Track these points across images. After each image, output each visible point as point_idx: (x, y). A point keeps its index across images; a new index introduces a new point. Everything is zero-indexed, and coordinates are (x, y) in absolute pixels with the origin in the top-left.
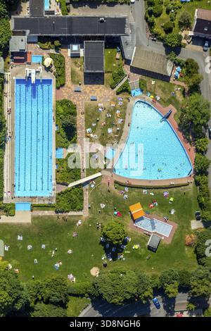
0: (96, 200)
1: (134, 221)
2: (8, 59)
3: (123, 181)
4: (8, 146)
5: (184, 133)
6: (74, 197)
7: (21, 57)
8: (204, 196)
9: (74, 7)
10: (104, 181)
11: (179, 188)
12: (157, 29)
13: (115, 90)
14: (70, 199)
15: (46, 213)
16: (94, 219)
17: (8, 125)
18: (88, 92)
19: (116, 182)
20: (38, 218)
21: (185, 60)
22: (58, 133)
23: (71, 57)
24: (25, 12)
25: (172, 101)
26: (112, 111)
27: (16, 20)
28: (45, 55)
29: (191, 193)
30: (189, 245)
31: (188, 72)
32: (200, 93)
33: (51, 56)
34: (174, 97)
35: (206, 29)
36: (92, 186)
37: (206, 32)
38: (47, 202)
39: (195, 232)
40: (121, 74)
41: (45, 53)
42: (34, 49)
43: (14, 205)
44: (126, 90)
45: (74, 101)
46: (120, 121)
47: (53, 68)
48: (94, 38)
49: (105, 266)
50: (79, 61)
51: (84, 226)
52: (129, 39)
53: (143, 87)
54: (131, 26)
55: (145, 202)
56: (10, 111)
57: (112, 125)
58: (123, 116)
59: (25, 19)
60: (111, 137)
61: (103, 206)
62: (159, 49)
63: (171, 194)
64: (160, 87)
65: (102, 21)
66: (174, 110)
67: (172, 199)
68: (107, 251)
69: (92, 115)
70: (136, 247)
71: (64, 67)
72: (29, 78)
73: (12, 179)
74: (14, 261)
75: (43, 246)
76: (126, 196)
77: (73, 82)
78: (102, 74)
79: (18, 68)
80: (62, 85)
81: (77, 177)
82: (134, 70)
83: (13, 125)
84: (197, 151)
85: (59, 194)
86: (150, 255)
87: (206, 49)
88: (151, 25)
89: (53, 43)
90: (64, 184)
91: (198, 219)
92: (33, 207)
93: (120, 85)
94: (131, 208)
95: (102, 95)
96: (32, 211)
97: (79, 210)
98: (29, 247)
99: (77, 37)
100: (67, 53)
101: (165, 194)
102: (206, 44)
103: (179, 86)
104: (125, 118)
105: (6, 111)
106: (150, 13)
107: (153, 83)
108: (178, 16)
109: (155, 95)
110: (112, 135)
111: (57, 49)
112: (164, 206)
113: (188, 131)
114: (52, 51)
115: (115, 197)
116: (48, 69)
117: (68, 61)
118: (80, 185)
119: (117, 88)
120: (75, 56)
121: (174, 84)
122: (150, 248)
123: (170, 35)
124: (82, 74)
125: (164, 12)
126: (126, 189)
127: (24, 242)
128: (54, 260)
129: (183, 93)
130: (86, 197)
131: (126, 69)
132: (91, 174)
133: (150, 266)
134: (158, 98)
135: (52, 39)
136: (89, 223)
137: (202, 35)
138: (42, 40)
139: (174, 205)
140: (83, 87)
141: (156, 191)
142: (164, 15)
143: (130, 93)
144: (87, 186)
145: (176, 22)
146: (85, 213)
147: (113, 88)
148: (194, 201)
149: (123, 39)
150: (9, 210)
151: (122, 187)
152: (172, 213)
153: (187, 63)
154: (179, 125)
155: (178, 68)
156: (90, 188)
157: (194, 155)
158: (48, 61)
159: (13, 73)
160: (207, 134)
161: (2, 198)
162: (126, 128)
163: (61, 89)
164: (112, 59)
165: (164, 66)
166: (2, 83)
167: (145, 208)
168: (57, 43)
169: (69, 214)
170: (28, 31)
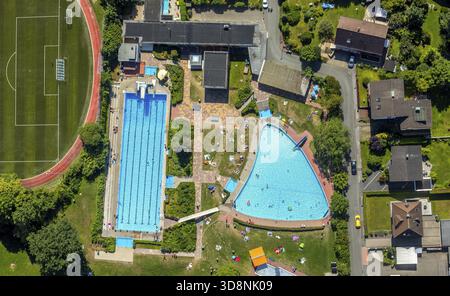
0: (212, 240)
1: (256, 268)
2: (117, 70)
3: (244, 220)
4: (111, 170)
5: (320, 166)
6: (185, 234)
7: (133, 67)
8: (340, 243)
9: (197, 12)
10: (221, 218)
11: (312, 233)
12: (293, 40)
13: (240, 110)
14: (180, 238)
15: (151, 252)
16: (207, 262)
17: (114, 146)
18: (208, 111)
19: (235, 220)
20: (142, 256)
21: (324, 77)
22: (169, 158)
23: (192, 70)
24: (140, 17)
25: (306, 126)
27: (128, 24)
28: (161, 66)
29: (326, 240)
31: (328, 92)
32: (342, 118)
33: (168, 68)
34: (310, 121)
35: (348, 42)
36: (208, 223)
37: (349, 45)
38: (151, 239)
40: (248, 91)
41: (161, 64)
42: (148, 58)
43: (114, 240)
44: (252, 111)
47: (169, 82)
48: (217, 48)
50: (200, 74)
51: (196, 271)
52: (257, 50)
53: (273, 108)
54: (261, 36)
55: (269, 247)
56: (116, 130)
59: (139, 25)
60: (233, 166)
61: (219, 248)
62: (294, 63)
63: (301, 239)
64: (293, 108)
65: (226, 29)
66: (310, 138)
67: (302, 245)
71: (182, 81)
72: (139, 92)
73: (114, 208)
76: (247, 238)
77: (192, 98)
78: (226, 91)
79: (129, 80)
80: (179, 102)
81: (190, 211)
82: (263, 87)
83: (119, 146)
84: (336, 189)
85: (166, 231)
87: (351, 65)
88: (286, 34)
89: (169, 53)
90: (172, 219)
91: (334, 272)
92: (136, 244)
93: (246, 104)
94: (250, 252)
95: (225, 116)
96: (134, 248)
97: (190, 251)
99: (200, 47)
100: (186, 65)
101: (295, 238)
102: (352, 60)
103: (316, 108)
105: (111, 129)
106: (284, 20)
107: (285, 103)
108: (318, 25)
109: (288, 118)
110: (234, 163)
111: (175, 59)
112: (292, 252)
113: (326, 163)
114: (169, 62)
115: (233, 239)
116: (163, 82)
117: (188, 73)
118: (193, 220)
119: (243, 107)
120: (195, 69)
121: (311, 106)
123: (307, 47)
124: (202, 90)
125: (302, 20)
126: (247, 229)
129: (322, 117)
130: (200, 236)
131: (254, 86)
132: (207, 209)
134: (291, 122)
135: (169, 48)
136: (202, 267)
137: (345, 48)
138: (158, 48)
139: (304, 252)
140: (203, 106)
141: (283, 233)
142: (302, 24)
143: (258, 115)
144: (201, 223)
145: (316, 33)
146: (198, 255)
147: (238, 108)
149: (252, 49)
150: (108, 245)
151: (242, 227)
152: (302, 262)
153: (326, 81)
154: (315, 156)
155: (316, 87)
156: (205, 225)
157: (332, 192)
158: (163, 73)
159: (122, 86)
160: (349, 168)
161: (100, 231)
162: (250, 156)
163: (178, 106)
164: (239, 74)
165: (298, 84)
166: (107, 97)
167: (269, 254)
168: (174, 53)
169: (178, 255)
170: (141, 38)
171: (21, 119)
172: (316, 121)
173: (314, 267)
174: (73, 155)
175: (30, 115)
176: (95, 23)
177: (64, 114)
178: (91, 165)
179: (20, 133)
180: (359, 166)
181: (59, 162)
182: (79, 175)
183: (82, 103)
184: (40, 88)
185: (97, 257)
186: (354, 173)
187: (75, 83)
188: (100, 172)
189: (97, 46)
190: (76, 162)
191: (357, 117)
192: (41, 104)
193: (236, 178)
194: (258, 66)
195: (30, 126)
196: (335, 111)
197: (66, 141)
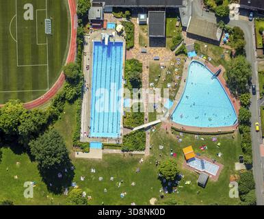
0: (156, 142)
1: (187, 161)
2: (88, 26)
3: (179, 128)
4: (85, 96)
5: (231, 89)
6: (138, 139)
7: (99, 24)
8: (246, 142)
10: (162, 127)
11: (225, 135)
12: (210, 2)
13: (174, 51)
14: (134, 141)
15: (115, 151)
16: (153, 157)
17: (87, 79)
18: (152, 53)
19: (172, 128)
20: (108, 154)
21: (232, 28)
22: (126, 86)
23: (140, 24)
25: (219, 62)
26: (171, 70)
28: (118, 22)
29: (236, 140)
31: (235, 38)
32: (245, 55)
33: (123, 23)
34: (223, 59)
35: (249, 2)
36: (153, 130)
37: (249, 5)
38: (114, 143)
39: (239, 172)
40: (179, 39)
41: (118, 21)
42: (109, 17)
43: (89, 144)
44: (182, 52)
45: (141, 61)
46: (177, 78)
47: (124, 33)
48: (158, 9)
49: (162, 197)
50: (146, 28)
51: (146, 164)
52: (185, 10)
53: (197, 49)
55: (196, 146)
56: (88, 67)
57: (171, 80)
58: (180, 73)
61: (161, 147)
62: (211, 18)
63: (218, 140)
64: (211, 50)
66: (223, 70)
67: (219, 144)
68: (164, 185)
69: (155, 73)
70: (188, 183)
71: (133, 33)
72: (104, 40)
73: (88, 122)
74: (88, 190)
75: (112, 178)
76: (181, 140)
77: (141, 44)
78: (164, 39)
79: (96, 32)
80: (132, 47)
81: (141, 123)
82: (190, 35)
83: (90, 78)
84: (242, 104)
85: (125, 136)
86: (200, 189)
87: (251, 19)
89: (124, 13)
90: (129, 128)
91: (241, 162)
92: (104, 146)
93: (179, 47)
94: (184, 150)
95: (164, 56)
96: (103, 149)
97: (141, 150)
98: (101, 178)
99: (145, 8)
100: (136, 21)
101: (214, 139)
102: (251, 15)
103: (227, 49)
104: (181, 75)
105: (85, 66)
107: (206, 46)
109: (207, 57)
110: (171, 89)
111: (128, 17)
112: (212, 149)
113: (234, 87)
114: (124, 19)
115: (171, 141)
116: (120, 34)
117: (137, 26)
118: (143, 129)
119: (176, 50)
120: (143, 24)
121: (223, 48)
122: (199, 184)
123: (220, 6)
124: (147, 38)
126: (181, 134)
127: (96, 175)
128: (121, 190)
129: (231, 55)
130: (148, 140)
131: (184, 35)
132: (153, 121)
133: (200, 199)
134: (210, 59)
135: (123, 10)
136: (150, 160)
137: (246, 7)
138: (116, 10)
139: (220, 149)
140: (148, 49)
141: (206, 136)
143: (186, 54)
144: (149, 131)
146: (147, 153)
147: (172, 50)
148: (238, 146)
149: (181, 10)
150: (85, 148)
151: (177, 133)
152: (219, 156)
153: (233, 30)
154: (227, 82)
155: (227, 35)
156: (152, 132)
157: (239, 107)
158: (120, 27)
159: (92, 36)
160: (251, 90)
161: (79, 138)
162: (182, 83)
163: (130, 50)
164: (173, 27)
165: (215, 32)
166: (81, 45)
167: (196, 151)
168: (127, 13)
169: (133, 153)
170: (104, 3)
171: (21, 62)
172: (227, 58)
173: (227, 159)
174: (59, 85)
175: (28, 59)
177: (51, 57)
178: (72, 92)
179: (21, 71)
180: (257, 89)
181: (48, 91)
182: (63, 99)
183: (63, 49)
184: (34, 40)
185: (77, 156)
186: (254, 93)
187: (58, 36)
188: (78, 96)
189: (73, 10)
190: (61, 90)
191: (256, 55)
192: (35, 50)
193: (172, 99)
194: (187, 20)
195: (28, 66)
196: (241, 51)
197: (53, 76)
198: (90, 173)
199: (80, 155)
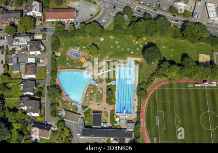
2: (135, 121)
4: (136, 86)
5: (60, 89)
9: (105, 143)
12: (68, 131)
18: (101, 108)
20: (124, 59)
21: (56, 117)
22: (115, 91)
23: (107, 123)
25: (65, 102)
26: (90, 99)
27: (131, 137)
29: (59, 65)
30: (62, 46)
33: (116, 122)
34: (63, 103)
39: (59, 51)
40: (85, 113)
41: (119, 124)
42: (124, 126)
44: (84, 107)
45: (107, 104)
46: (87, 95)
47: (115, 117)
50: (104, 121)
51: (105, 56)
53: (76, 108)
55: (79, 63)
56: (135, 100)
57: (91, 94)
58: (86, 97)
59: (128, 137)
62: (67, 124)
64: (69, 108)
66: (63, 98)
69: (100, 98)
70: (84, 47)
71: (110, 118)
74: (134, 44)
75: (123, 49)
77: (107, 112)
79: (131, 118)
80: (112, 111)
83: (134, 95)
86: (78, 44)
88: (70, 133)
89: (115, 127)
91: (57, 56)
93: (86, 109)
94: (85, 61)
95: (94, 106)
100: (109, 125)
101: (70, 66)
102: (46, 124)
103: (60, 107)
105: (137, 100)
107: (71, 109)
108: (58, 136)
109: (71, 105)
110: (91, 90)
111: (113, 125)
112: (71, 62)
117: (109, 122)
119: (88, 109)
120: (105, 123)
121: (62, 108)
124: (103, 116)
127: (131, 51)
128: (118, 44)
129: (58, 105)
131: (83, 115)
133: (79, 40)
134: (70, 103)
136: (103, 57)
138: (120, 129)
140: (102, 110)
141: (74, 67)
142: (64, 137)
143: (82, 106)
145: (59, 134)
146: (105, 61)
147: (90, 109)
148: (58, 63)
149: (83, 127)
152: (68, 59)
154: (62, 92)
155: (59, 114)
157: (56, 80)
158: (117, 120)
159: (133, 116)
161: (139, 66)
162: (85, 92)
164: (89, 121)
165: (66, 115)
166: (138, 113)
167: (79, 61)
168: (113, 127)
170: (126, 132)
171: (172, 103)
173: (64, 57)
174: (151, 90)
175: (168, 105)
176: (145, 138)
177: (155, 105)
178: (143, 86)
179: (172, 98)
180: (46, 89)
181: (156, 88)
183: (148, 109)
184: (166, 114)
185: (141, 59)
186: (48, 87)
187: (152, 116)
188: (140, 84)
189: (143, 128)
191: (45, 105)
192: (164, 109)
193: (91, 85)
195: (168, 101)
197: (154, 96)
198: (134, 52)
199: (139, 59)
